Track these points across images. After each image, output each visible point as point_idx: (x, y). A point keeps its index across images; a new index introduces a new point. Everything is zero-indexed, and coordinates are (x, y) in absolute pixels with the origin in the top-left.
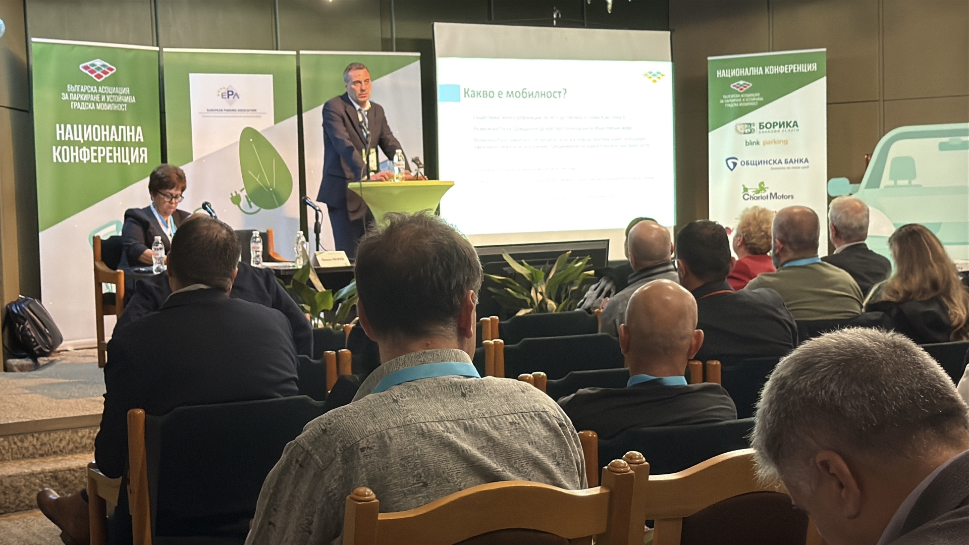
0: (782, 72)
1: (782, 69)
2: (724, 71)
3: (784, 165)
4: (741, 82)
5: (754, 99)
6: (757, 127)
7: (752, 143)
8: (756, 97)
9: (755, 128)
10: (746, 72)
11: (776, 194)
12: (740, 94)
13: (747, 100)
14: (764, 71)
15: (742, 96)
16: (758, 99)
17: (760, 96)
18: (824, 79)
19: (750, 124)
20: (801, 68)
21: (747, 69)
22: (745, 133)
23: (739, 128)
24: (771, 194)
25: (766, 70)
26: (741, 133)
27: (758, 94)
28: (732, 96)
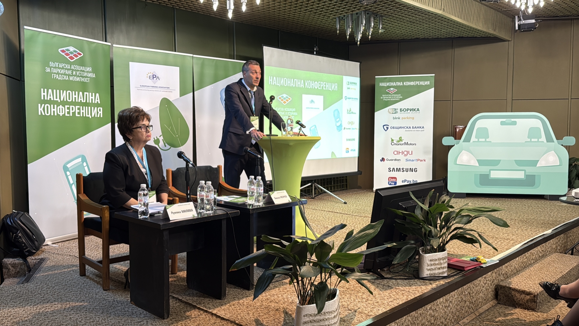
0: (412, 85)
1: (412, 83)
2: (383, 83)
3: (412, 129)
4: (392, 89)
5: (398, 97)
6: (399, 111)
7: (396, 118)
8: (399, 96)
9: (398, 111)
10: (394, 84)
11: (407, 143)
12: (391, 94)
13: (394, 97)
14: (403, 84)
15: (392, 95)
16: (400, 97)
17: (401, 96)
18: (433, 89)
19: (396, 109)
20: (422, 83)
21: (395, 83)
22: (393, 113)
23: (390, 110)
24: (405, 143)
25: (405, 84)
26: (390, 113)
27: (400, 95)
28: (387, 96)
